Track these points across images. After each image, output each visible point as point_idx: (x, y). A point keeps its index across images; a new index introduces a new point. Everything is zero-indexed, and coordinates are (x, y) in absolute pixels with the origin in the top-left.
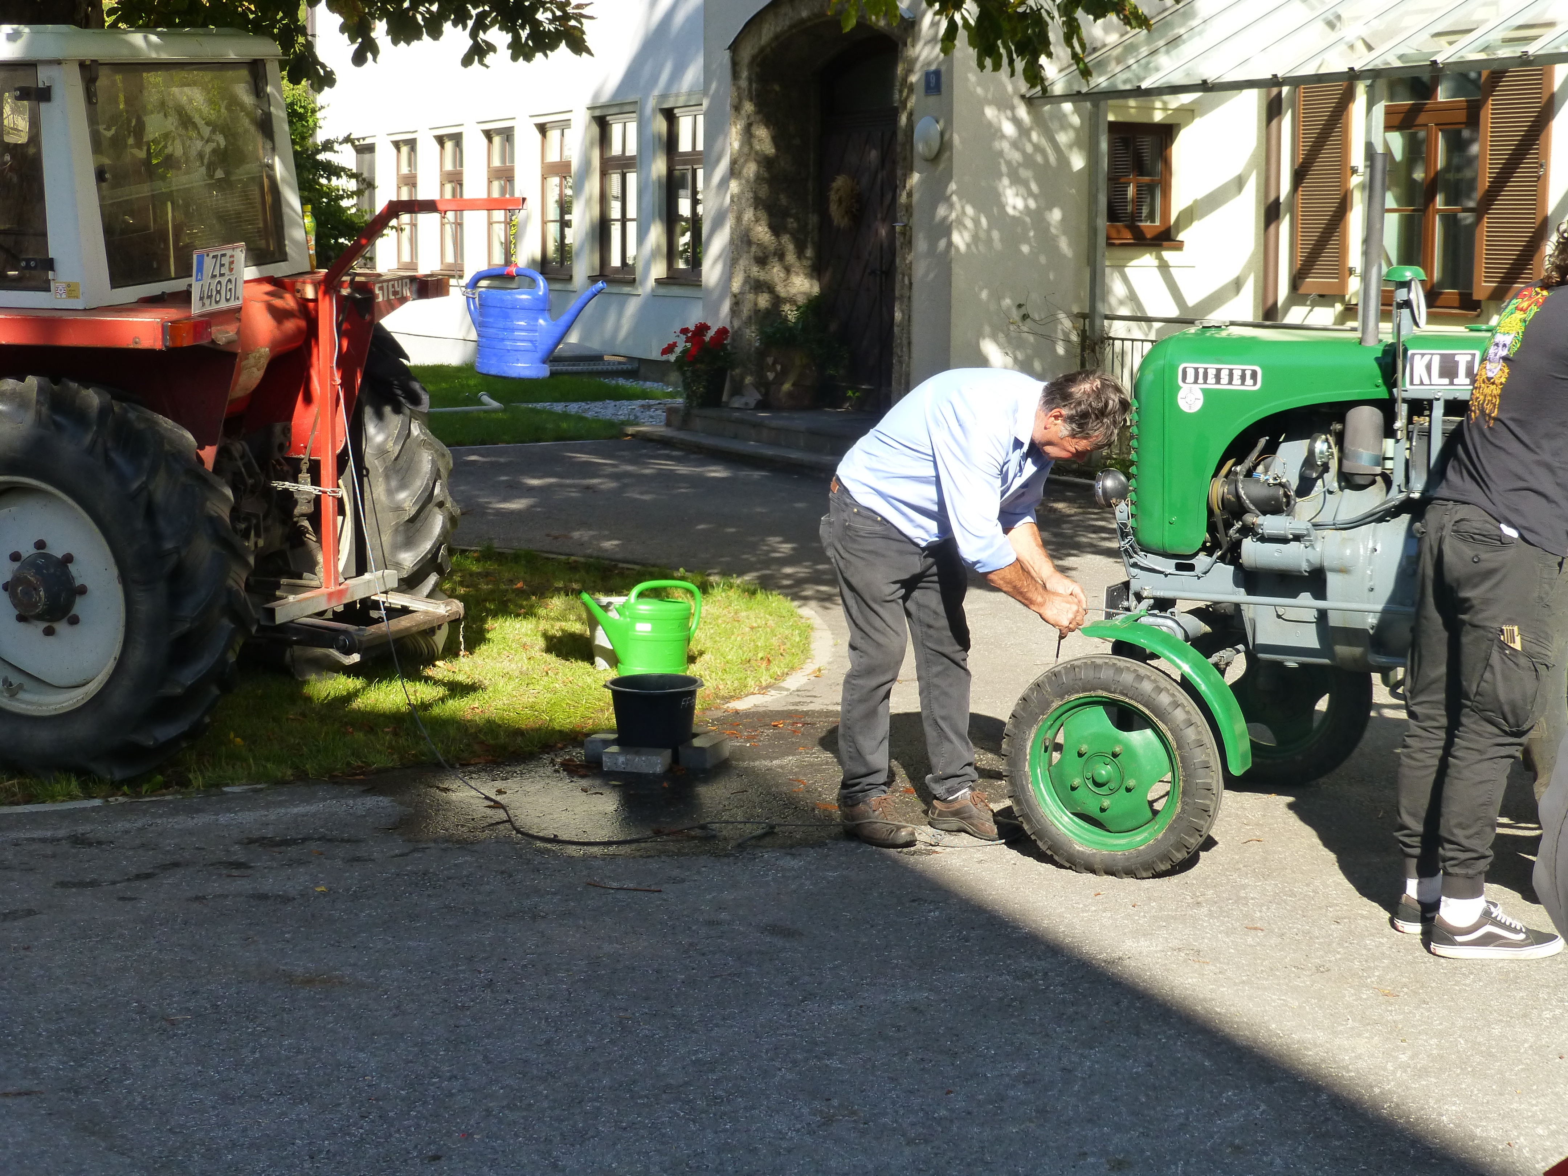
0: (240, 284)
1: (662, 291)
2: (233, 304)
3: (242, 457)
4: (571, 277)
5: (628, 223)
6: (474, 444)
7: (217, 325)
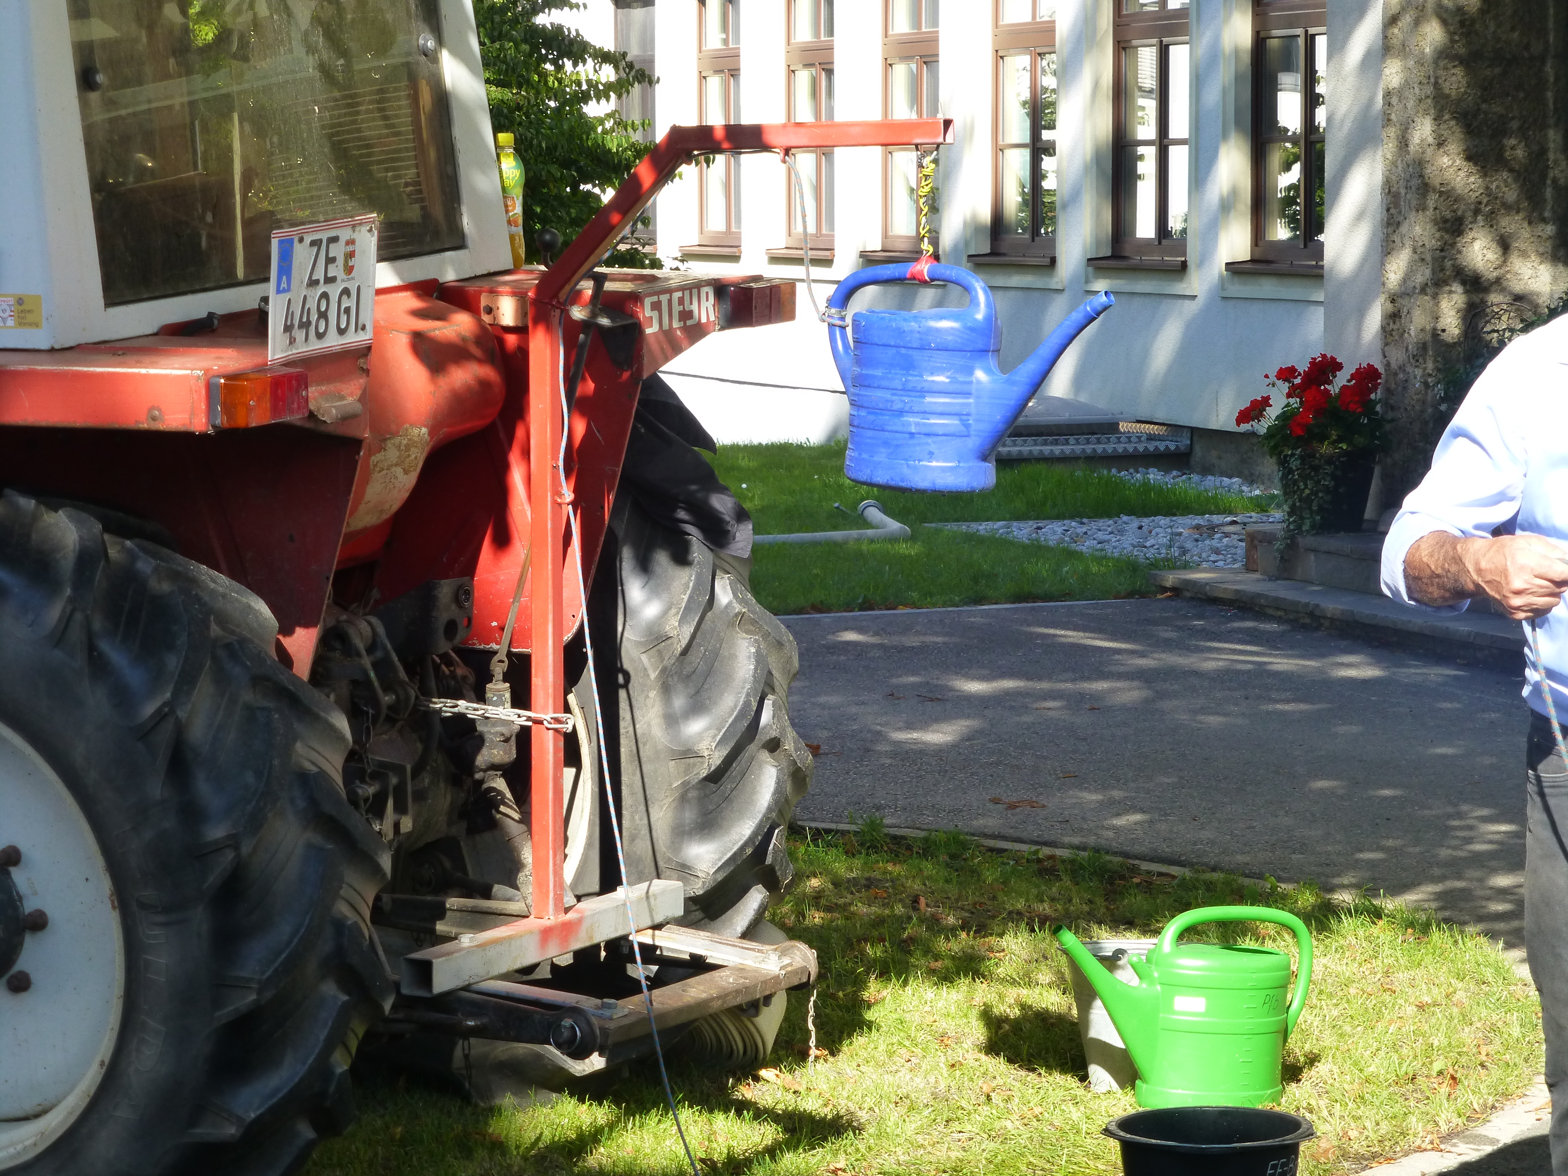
0: (368, 296)
1: (1240, 289)
2: (353, 339)
3: (371, 649)
4: (1053, 261)
5: (1172, 149)
6: (849, 608)
7: (320, 382)
